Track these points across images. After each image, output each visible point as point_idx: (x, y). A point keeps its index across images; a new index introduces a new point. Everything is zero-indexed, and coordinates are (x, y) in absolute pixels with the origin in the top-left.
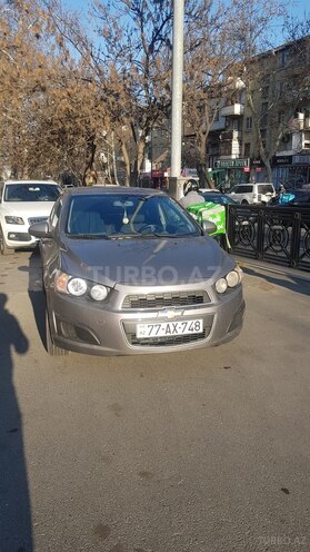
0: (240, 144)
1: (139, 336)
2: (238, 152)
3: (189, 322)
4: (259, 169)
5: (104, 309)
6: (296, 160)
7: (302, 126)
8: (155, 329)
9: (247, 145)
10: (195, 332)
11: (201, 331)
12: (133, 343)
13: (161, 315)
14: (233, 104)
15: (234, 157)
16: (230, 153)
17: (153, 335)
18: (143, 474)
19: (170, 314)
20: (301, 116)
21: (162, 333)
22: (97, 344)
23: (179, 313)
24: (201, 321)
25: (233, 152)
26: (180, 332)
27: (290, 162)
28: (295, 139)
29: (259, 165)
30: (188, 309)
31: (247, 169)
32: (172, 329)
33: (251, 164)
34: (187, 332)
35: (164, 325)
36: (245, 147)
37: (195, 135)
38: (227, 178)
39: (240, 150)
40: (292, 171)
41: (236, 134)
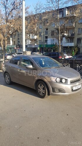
4: (18, 48)
6: (28, 46)
7: (29, 38)
9: (14, 42)
12: (72, 91)
16: (10, 44)
20: (28, 35)
31: (15, 48)
38: (10, 50)
39: (13, 43)
41: (11, 39)
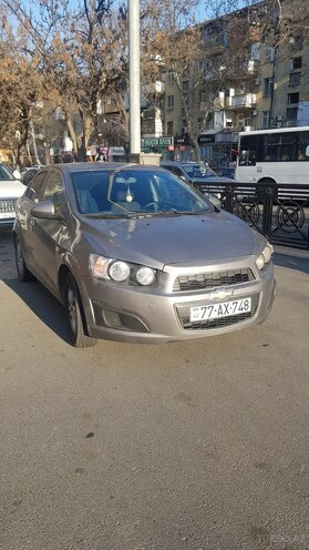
0: (163, 122)
1: (193, 319)
2: (161, 130)
3: (239, 302)
4: (183, 148)
5: (154, 293)
6: (219, 139)
7: (222, 105)
8: (208, 311)
9: (170, 124)
10: (244, 311)
11: (249, 310)
12: (185, 328)
13: (212, 296)
14: (153, 81)
15: (157, 135)
16: (154, 132)
17: (206, 317)
18: (260, 466)
19: (221, 294)
20: (222, 95)
21: (215, 315)
22: (146, 331)
23: (230, 293)
24: (249, 299)
25: (157, 130)
26: (231, 313)
27: (213, 141)
28: (217, 117)
29: (183, 144)
30: (237, 288)
31: (171, 148)
32: (224, 309)
33: (176, 143)
34: (237, 312)
35: (216, 307)
36: (168, 125)
37: (118, 113)
39: (164, 128)
40: (215, 149)
41: (158, 112)
